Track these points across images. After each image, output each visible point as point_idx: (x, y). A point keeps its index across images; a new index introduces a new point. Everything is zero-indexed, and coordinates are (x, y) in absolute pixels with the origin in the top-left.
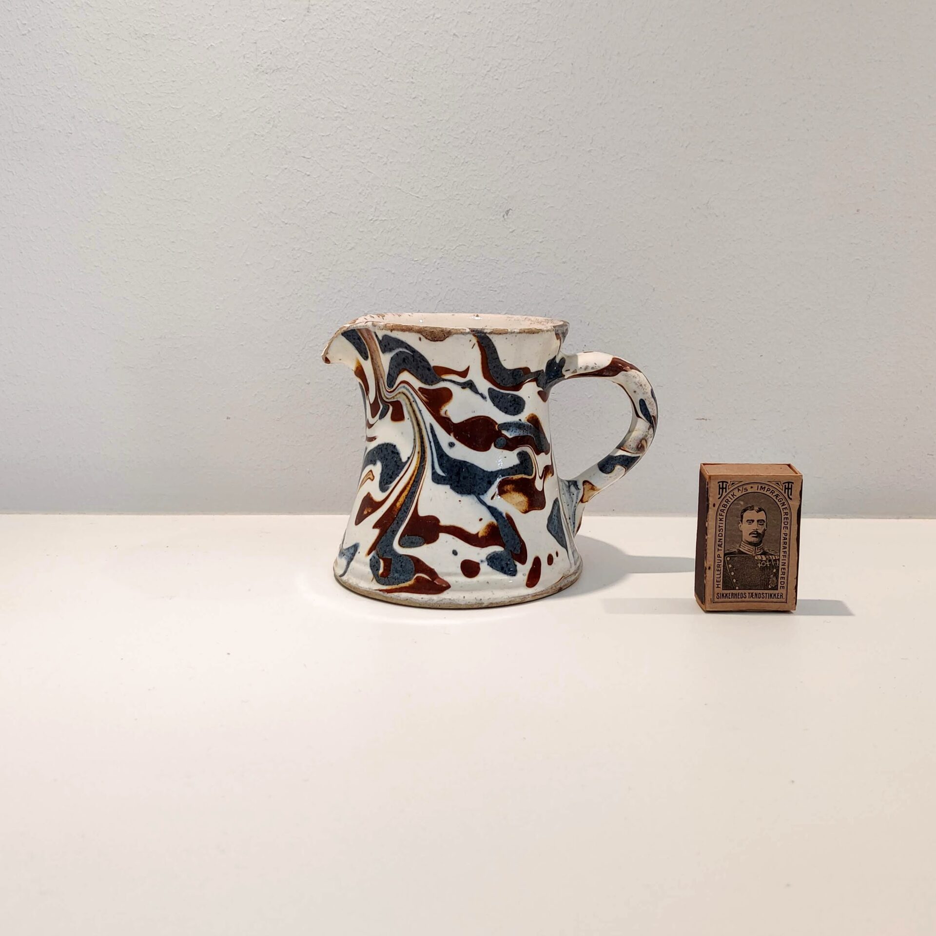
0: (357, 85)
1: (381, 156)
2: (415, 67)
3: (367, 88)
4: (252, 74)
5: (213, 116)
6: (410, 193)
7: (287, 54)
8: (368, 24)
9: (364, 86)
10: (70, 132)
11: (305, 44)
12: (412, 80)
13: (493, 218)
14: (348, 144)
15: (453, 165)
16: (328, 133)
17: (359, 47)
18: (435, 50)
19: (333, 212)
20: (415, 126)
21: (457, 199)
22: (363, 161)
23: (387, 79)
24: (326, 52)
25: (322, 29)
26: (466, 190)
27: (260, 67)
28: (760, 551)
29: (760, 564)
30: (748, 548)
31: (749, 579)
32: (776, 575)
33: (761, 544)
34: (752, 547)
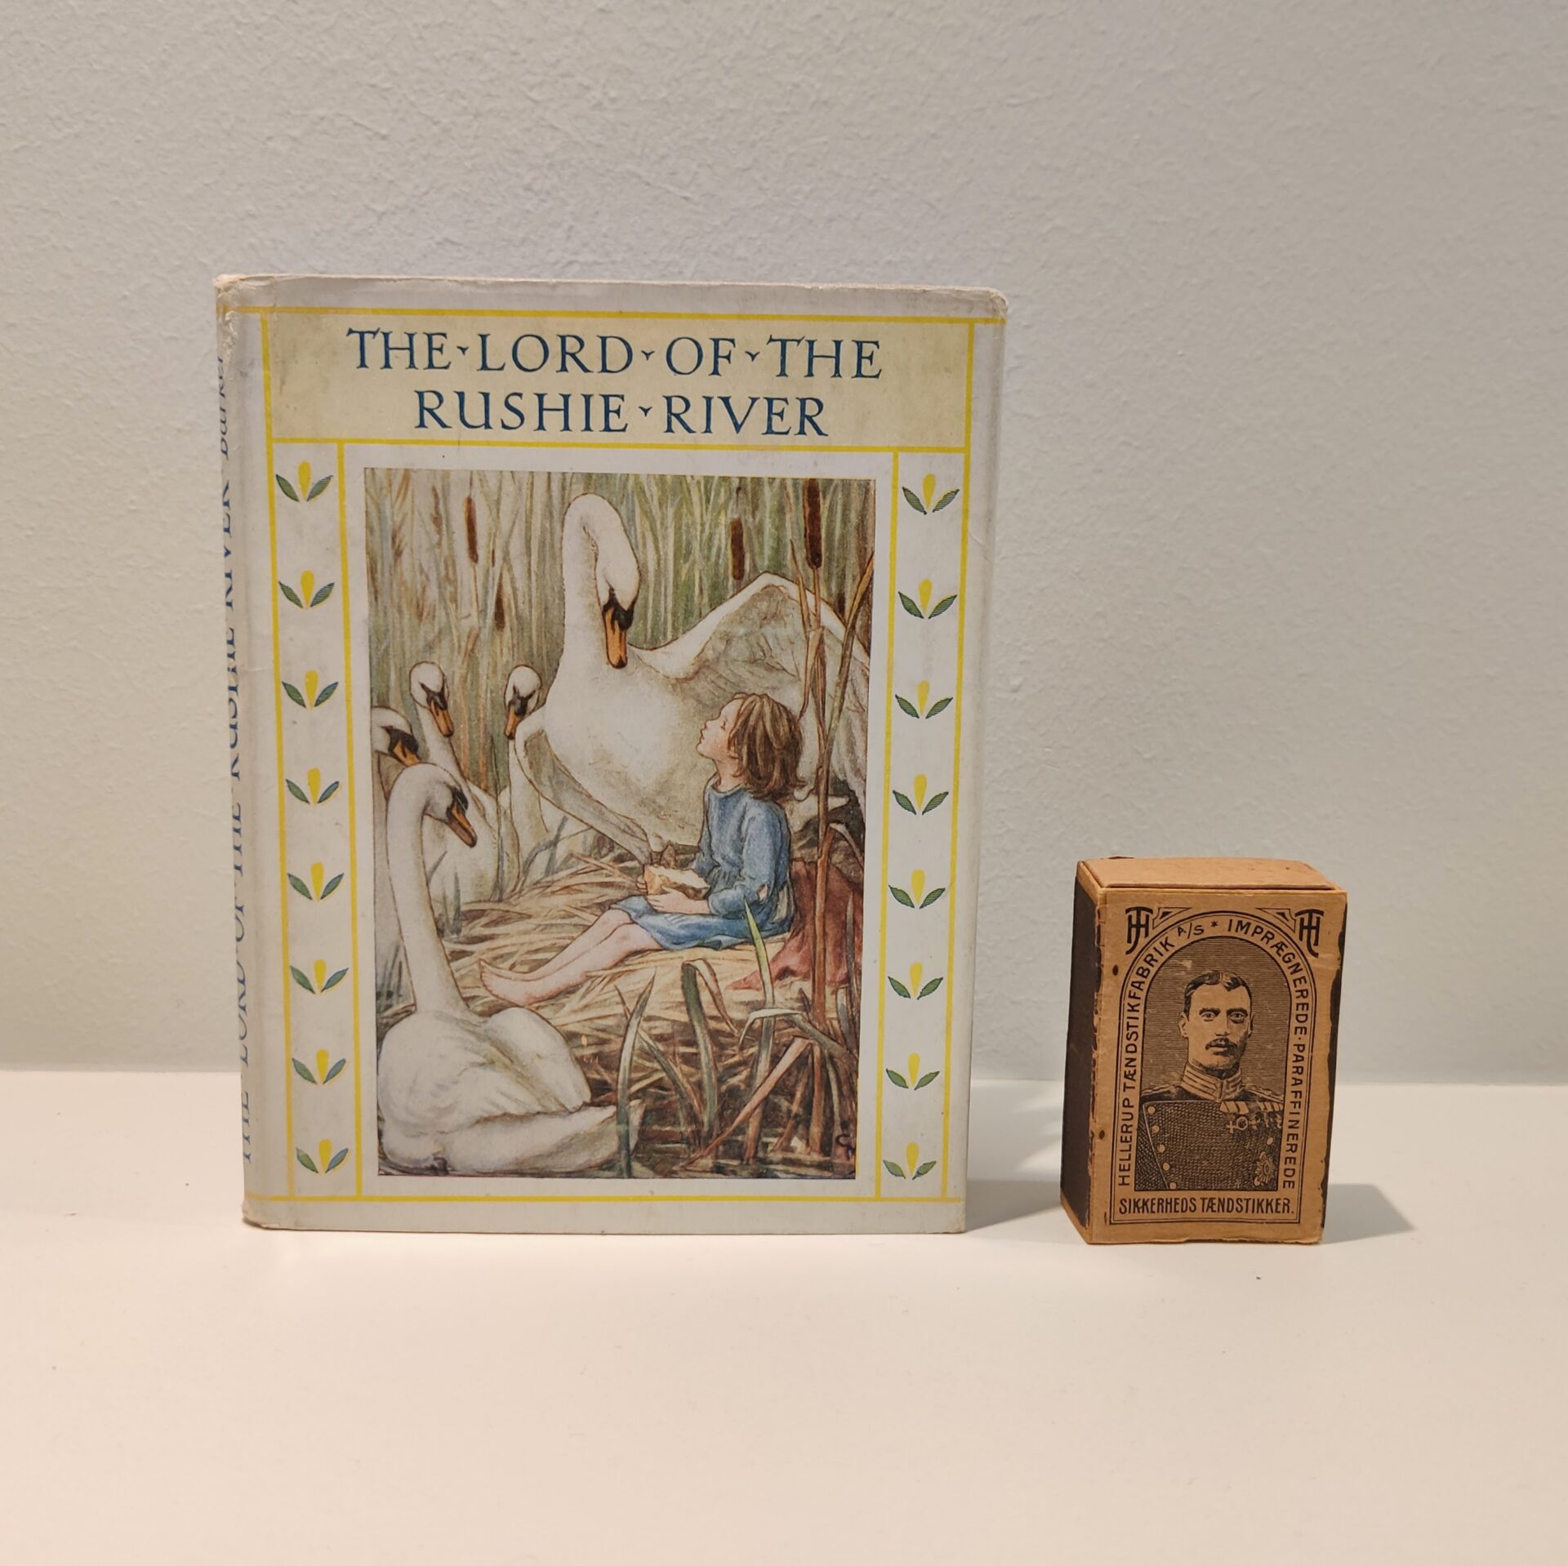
28: (1235, 1091)
29: (1234, 1123)
30: (1203, 1082)
31: (1205, 1163)
32: (1274, 1152)
33: (1235, 1073)
34: (1212, 1080)
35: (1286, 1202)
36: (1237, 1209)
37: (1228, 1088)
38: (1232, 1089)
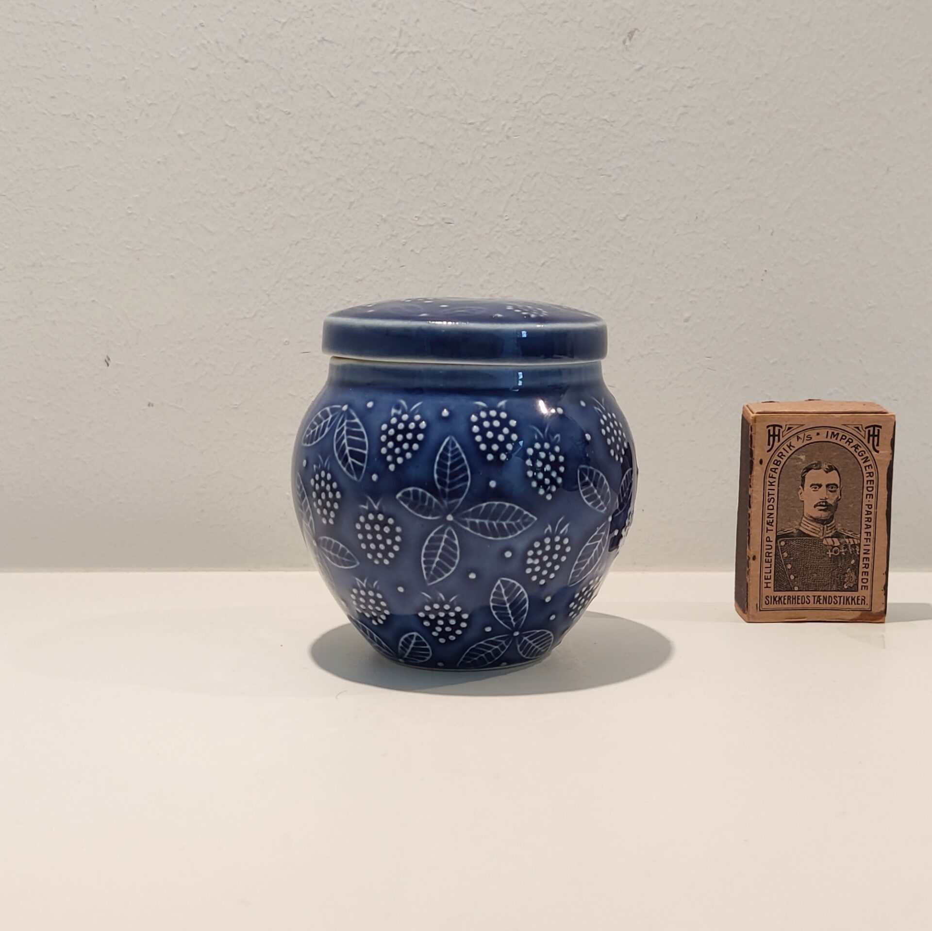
19: (326, 38)
28: (831, 532)
29: (831, 551)
30: (812, 527)
31: (815, 575)
32: (855, 568)
33: (832, 521)
34: (818, 525)
35: (863, 598)
36: (834, 602)
37: (827, 530)
38: (829, 531)
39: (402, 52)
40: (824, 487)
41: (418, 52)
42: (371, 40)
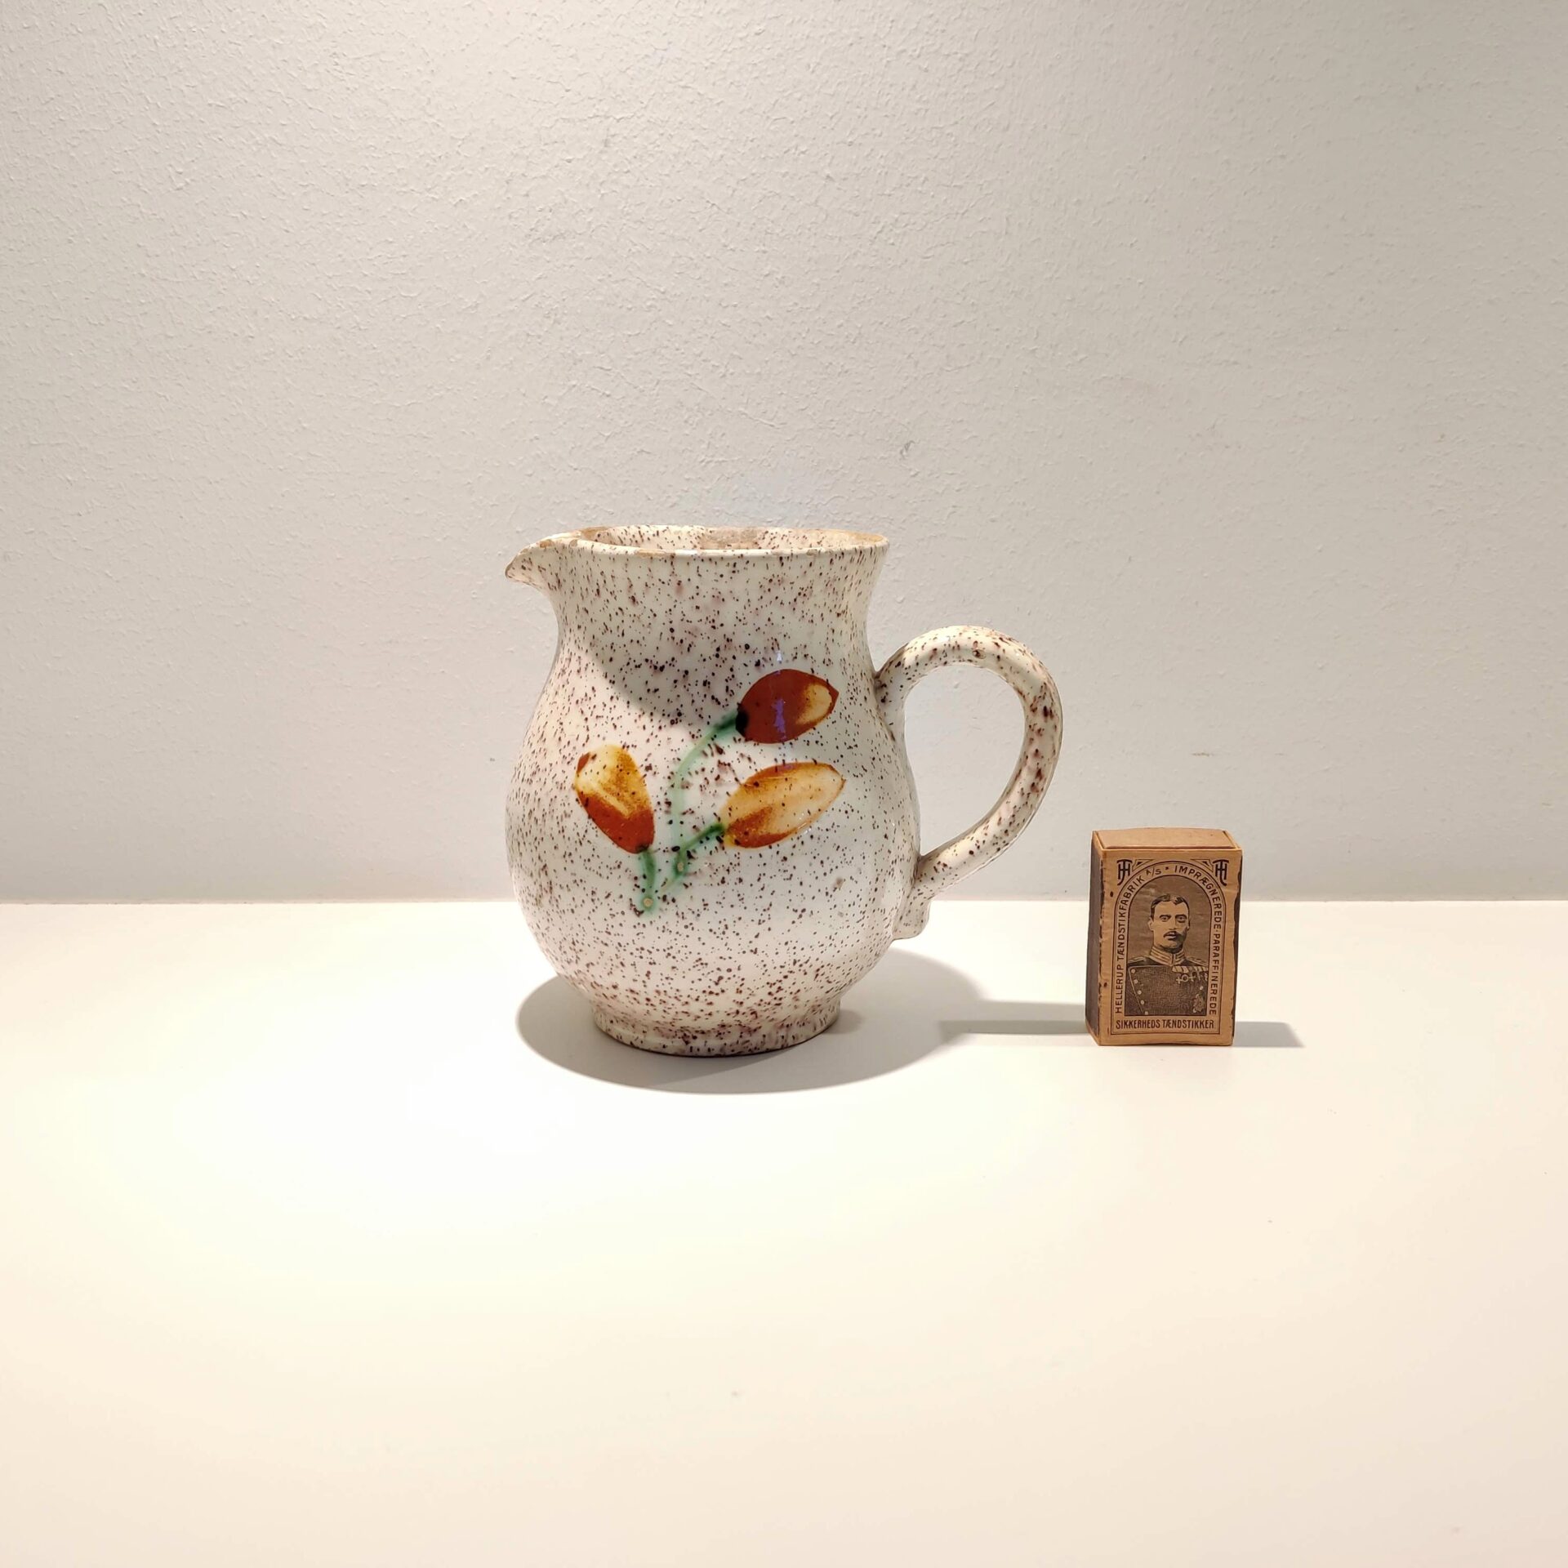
0: (680, 257)
1: (717, 364)
2: (768, 228)
3: (695, 261)
4: (522, 243)
5: (464, 307)
6: (761, 419)
7: (575, 212)
8: (695, 163)
9: (691, 259)
10: (252, 335)
11: (603, 195)
12: (763, 248)
13: (886, 456)
14: (667, 347)
15: (826, 377)
16: (637, 332)
17: (683, 198)
18: (798, 202)
19: (645, 450)
20: (768, 317)
21: (832, 427)
22: (689, 373)
23: (726, 246)
24: (633, 207)
25: (628, 172)
26: (845, 414)
27: (534, 232)
28: (1180, 960)
29: (1180, 978)
30: (1162, 955)
31: (1166, 1001)
32: (1204, 994)
33: (1181, 950)
34: (1168, 954)
37: (1176, 959)
39: (711, 461)
40: (1173, 918)
41: (723, 461)
42: (683, 451)
